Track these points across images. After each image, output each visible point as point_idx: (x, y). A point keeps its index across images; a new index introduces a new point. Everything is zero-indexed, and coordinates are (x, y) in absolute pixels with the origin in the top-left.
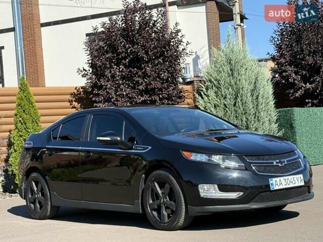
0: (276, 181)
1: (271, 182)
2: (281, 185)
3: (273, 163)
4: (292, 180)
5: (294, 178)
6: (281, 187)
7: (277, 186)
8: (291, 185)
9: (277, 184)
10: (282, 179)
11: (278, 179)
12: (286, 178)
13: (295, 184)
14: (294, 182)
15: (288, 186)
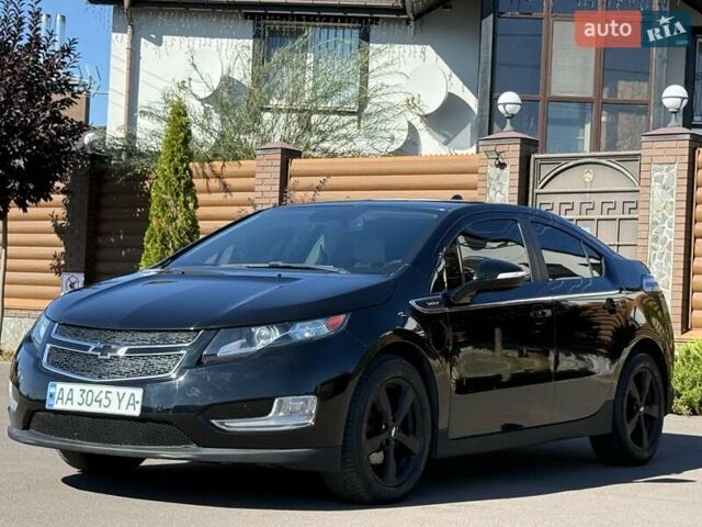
0: (62, 389)
1: (51, 390)
2: (69, 402)
3: (87, 348)
4: (103, 396)
5: (107, 392)
6: (68, 407)
7: (60, 401)
8: (95, 408)
9: (62, 399)
10: (77, 387)
11: (66, 387)
12: (87, 387)
13: (106, 407)
14: (105, 402)
15: (84, 408)
